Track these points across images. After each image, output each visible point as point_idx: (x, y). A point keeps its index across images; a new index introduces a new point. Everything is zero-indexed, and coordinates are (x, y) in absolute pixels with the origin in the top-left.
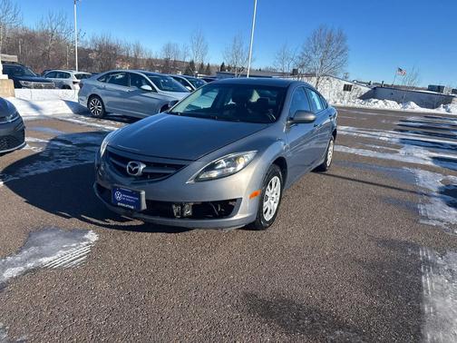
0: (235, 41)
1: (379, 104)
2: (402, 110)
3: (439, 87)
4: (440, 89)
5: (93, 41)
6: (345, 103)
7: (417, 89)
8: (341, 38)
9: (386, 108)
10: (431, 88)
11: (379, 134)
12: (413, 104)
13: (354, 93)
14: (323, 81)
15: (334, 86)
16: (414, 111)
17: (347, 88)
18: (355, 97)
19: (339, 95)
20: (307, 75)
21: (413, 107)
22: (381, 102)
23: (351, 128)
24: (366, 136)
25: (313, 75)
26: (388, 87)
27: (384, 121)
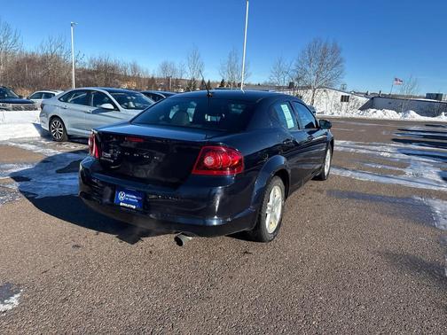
0: (230, 58)
1: (377, 114)
2: (402, 119)
3: (437, 95)
4: (438, 96)
5: (91, 62)
6: (343, 114)
7: (416, 97)
8: (336, 50)
9: (385, 117)
10: (429, 96)
11: (379, 148)
12: (413, 113)
13: (352, 104)
14: (320, 93)
15: (331, 97)
16: (415, 119)
17: (345, 99)
18: (353, 107)
19: (336, 105)
20: (302, 88)
21: (413, 116)
22: (379, 112)
23: (348, 143)
24: (364, 151)
25: (309, 87)
26: (385, 97)
27: (384, 133)
